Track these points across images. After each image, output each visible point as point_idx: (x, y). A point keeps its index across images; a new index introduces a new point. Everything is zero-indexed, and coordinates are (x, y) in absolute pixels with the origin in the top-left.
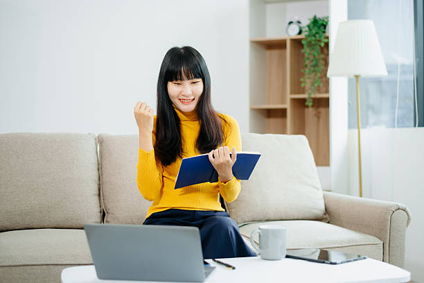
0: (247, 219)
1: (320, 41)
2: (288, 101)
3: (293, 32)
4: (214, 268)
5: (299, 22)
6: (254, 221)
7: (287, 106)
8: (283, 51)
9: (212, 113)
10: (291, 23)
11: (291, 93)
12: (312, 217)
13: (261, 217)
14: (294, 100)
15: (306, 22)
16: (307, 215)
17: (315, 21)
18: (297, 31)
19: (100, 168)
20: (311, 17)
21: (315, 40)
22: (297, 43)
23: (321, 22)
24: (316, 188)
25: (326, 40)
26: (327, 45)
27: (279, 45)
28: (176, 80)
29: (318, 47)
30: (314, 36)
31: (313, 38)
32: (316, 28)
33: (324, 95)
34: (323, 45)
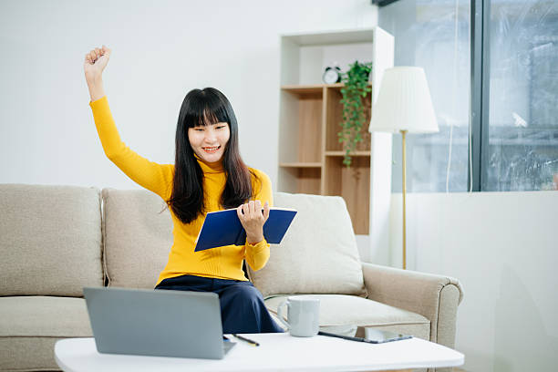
0: (273, 292)
1: (361, 90)
2: (323, 159)
3: (331, 80)
4: (234, 344)
5: (338, 68)
6: (281, 294)
7: (322, 164)
8: (319, 101)
9: (240, 163)
10: (328, 69)
11: (327, 150)
12: (348, 291)
13: (290, 290)
14: (330, 158)
15: (346, 69)
16: (343, 289)
17: (357, 68)
18: (336, 78)
19: (103, 227)
20: (352, 62)
21: (357, 90)
22: (335, 92)
23: (363, 69)
24: (355, 259)
25: (369, 90)
26: (370, 95)
27: (314, 94)
28: (198, 125)
29: (359, 97)
30: (355, 84)
31: (354, 87)
32: (358, 75)
33: (365, 153)
34: (365, 95)
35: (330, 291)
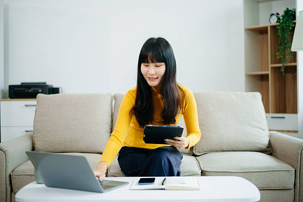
1: (289, 26)
2: (270, 69)
3: (274, 21)
5: (278, 14)
6: (212, 151)
7: (269, 72)
10: (273, 14)
11: (272, 63)
13: (217, 149)
14: (272, 68)
15: (282, 13)
16: (253, 148)
17: (287, 12)
18: (276, 20)
20: (285, 9)
21: (286, 26)
22: (274, 28)
23: (290, 13)
24: (263, 130)
25: (293, 25)
26: (294, 28)
29: (288, 30)
30: (285, 23)
31: (285, 24)
32: (287, 17)
33: (293, 64)
34: (291, 28)
35: (244, 149)
